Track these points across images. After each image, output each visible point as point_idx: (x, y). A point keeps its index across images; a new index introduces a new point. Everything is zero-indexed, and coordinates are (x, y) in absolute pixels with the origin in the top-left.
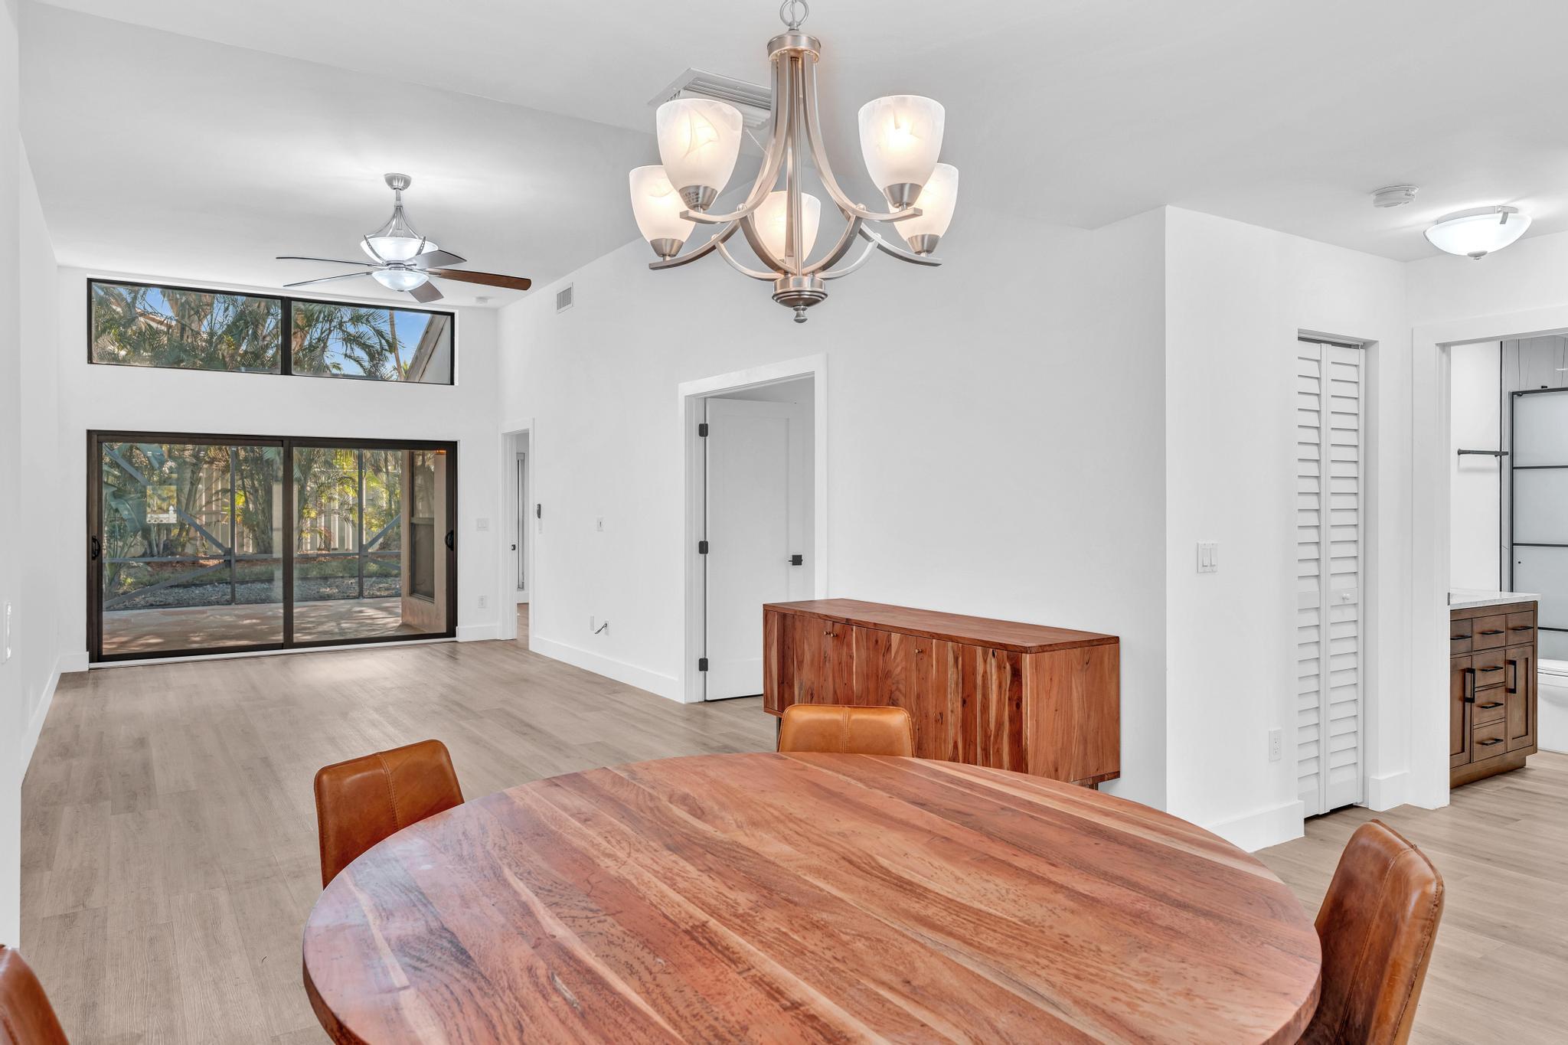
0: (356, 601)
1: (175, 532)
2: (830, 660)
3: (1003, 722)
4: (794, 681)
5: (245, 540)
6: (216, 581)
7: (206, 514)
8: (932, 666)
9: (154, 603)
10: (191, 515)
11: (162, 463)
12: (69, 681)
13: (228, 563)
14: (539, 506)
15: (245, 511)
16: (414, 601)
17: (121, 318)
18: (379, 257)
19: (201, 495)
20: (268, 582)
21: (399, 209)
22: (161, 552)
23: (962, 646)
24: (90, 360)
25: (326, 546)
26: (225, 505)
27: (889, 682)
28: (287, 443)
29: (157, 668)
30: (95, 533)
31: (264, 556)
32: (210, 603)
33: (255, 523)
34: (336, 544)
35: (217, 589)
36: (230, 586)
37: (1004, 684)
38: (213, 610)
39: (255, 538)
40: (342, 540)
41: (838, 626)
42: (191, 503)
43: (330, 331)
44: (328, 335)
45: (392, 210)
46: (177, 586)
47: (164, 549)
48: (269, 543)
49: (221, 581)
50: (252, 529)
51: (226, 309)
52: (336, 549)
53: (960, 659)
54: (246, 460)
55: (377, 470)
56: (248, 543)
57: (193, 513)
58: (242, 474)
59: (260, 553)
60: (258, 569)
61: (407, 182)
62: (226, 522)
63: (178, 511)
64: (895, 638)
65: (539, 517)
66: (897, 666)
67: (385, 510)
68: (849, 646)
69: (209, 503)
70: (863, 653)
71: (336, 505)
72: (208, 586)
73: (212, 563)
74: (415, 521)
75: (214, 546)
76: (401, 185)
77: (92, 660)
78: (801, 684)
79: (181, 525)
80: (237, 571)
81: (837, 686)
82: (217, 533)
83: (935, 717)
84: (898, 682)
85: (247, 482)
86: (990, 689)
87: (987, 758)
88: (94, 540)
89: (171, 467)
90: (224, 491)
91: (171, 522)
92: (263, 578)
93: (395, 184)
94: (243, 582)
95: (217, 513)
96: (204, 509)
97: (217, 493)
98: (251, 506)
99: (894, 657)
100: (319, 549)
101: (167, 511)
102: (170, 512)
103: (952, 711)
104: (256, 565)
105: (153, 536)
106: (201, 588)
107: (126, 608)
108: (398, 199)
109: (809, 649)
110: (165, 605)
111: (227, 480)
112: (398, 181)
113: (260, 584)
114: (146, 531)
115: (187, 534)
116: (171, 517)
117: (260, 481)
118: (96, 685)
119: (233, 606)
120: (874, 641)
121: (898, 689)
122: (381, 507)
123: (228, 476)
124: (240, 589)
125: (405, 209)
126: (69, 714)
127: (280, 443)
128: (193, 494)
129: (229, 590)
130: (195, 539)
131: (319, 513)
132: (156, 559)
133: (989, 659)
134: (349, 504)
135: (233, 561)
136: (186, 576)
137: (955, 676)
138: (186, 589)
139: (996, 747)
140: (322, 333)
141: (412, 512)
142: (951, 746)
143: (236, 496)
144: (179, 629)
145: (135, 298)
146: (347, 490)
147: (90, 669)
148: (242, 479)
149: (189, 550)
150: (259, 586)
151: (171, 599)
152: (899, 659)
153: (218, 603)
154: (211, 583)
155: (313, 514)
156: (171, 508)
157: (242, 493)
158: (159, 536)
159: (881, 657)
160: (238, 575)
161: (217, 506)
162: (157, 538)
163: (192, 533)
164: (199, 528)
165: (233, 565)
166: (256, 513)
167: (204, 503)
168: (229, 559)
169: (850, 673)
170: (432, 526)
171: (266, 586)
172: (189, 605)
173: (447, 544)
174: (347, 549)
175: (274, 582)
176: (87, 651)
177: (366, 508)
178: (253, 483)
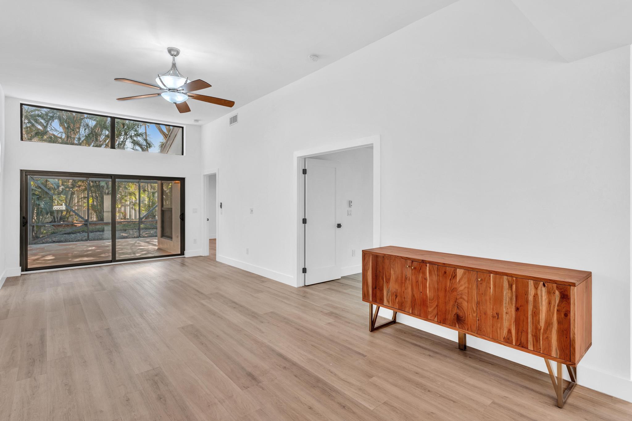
0: (138, 239)
1: (64, 213)
2: (409, 280)
3: (552, 324)
4: (383, 287)
5: (93, 216)
6: (81, 231)
7: (77, 206)
8: (490, 288)
9: (55, 241)
10: (71, 207)
11: (58, 187)
12: (10, 281)
13: (86, 225)
14: (221, 203)
15: (93, 205)
16: (163, 240)
17: (42, 132)
18: (165, 86)
19: (75, 199)
20: (102, 232)
21: (174, 65)
22: (59, 221)
23: (516, 279)
24: (22, 139)
25: (124, 217)
26: (84, 203)
27: (455, 293)
28: (114, 177)
29: (54, 274)
30: (24, 215)
31: (101, 222)
32: (78, 241)
33: (97, 209)
34: (128, 217)
35: (82, 235)
36: (87, 233)
37: (553, 302)
38: (80, 243)
39: (97, 215)
40: (130, 216)
41: (415, 264)
42: (71, 202)
43: (127, 139)
44: (126, 140)
45: (171, 65)
46: (65, 234)
47: (60, 219)
48: (102, 217)
49: (83, 231)
50: (95, 212)
51: (85, 130)
52: (128, 219)
53: (514, 286)
54: (93, 186)
55: (144, 191)
56: (94, 217)
57: (72, 206)
58: (92, 191)
59: (99, 221)
60: (98, 227)
61: (178, 53)
62: (85, 209)
63: (66, 205)
64: (460, 272)
65: (221, 208)
66: (461, 286)
67: (147, 205)
68: (424, 273)
69: (78, 202)
70: (435, 278)
71: (128, 203)
72: (78, 234)
73: (80, 225)
74: (163, 209)
75: (80, 219)
76: (175, 53)
77: (22, 271)
78: (388, 290)
79: (67, 210)
80: (90, 227)
81: (415, 293)
82: (81, 214)
83: (493, 315)
84: (461, 294)
85: (94, 195)
86: (540, 304)
87: (537, 341)
88: (24, 218)
89: (63, 188)
90: (85, 198)
91: (63, 209)
92: (101, 230)
93: (173, 52)
94: (91, 232)
95: (81, 206)
96: (76, 204)
97: (81, 198)
98: (95, 203)
99: (459, 281)
100: (122, 219)
101: (62, 205)
102: (63, 205)
103: (507, 313)
104: (97, 225)
105: (55, 214)
106: (75, 235)
107: (43, 243)
108: (174, 60)
109: (395, 274)
110: (60, 241)
111: (86, 194)
112: (174, 52)
113: (99, 232)
114: (52, 213)
115: (69, 214)
116: (63, 207)
117: (98, 194)
118: (23, 283)
119: (88, 242)
120: (443, 272)
121: (461, 298)
122: (145, 204)
123: (86, 192)
124: (91, 235)
125: (177, 65)
126: (6, 302)
127: (110, 177)
128: (72, 199)
129: (87, 235)
130: (72, 215)
131: (122, 206)
132: (56, 224)
133: (539, 288)
134: (133, 203)
135: (88, 224)
136: (68, 230)
137: (509, 295)
138: (68, 235)
139: (546, 336)
140: (124, 140)
141: (162, 205)
142: (505, 332)
143: (90, 200)
144: (65, 252)
145: (47, 124)
147: (21, 275)
148: (92, 193)
149: (70, 219)
150: (98, 233)
151: (62, 239)
152: (462, 283)
153: (82, 240)
154: (79, 232)
155: (120, 206)
156: (64, 204)
157: (91, 198)
158: (58, 215)
159: (449, 281)
160: (90, 229)
161: (81, 203)
162: (57, 215)
163: (72, 213)
164: (74, 211)
165: (88, 226)
166: (97, 206)
167: (76, 202)
168: (86, 223)
169: (425, 287)
170: (171, 211)
171: (101, 233)
172: (70, 242)
173: (181, 218)
174: (132, 219)
175: (105, 232)
176: (20, 266)
177: (141, 205)
178: (96, 195)
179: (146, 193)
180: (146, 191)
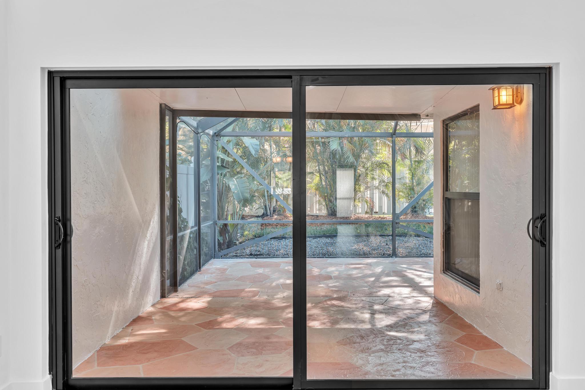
0: (390, 259)
20: (334, 239)
25: (370, 210)
34: (376, 209)
39: (326, 205)
40: (381, 207)
52: (377, 213)
55: (404, 157)
56: (321, 208)
58: (318, 162)
71: (376, 183)
74: (448, 195)
85: (321, 167)
92: (328, 234)
98: (323, 183)
100: (366, 213)
107: (236, 256)
117: (329, 167)
131: (367, 188)
134: (384, 182)
136: (280, 231)
141: (446, 187)
146: (384, 173)
151: (265, 250)
155: (362, 190)
166: (327, 188)
172: (273, 256)
173: (534, 238)
174: (384, 213)
175: (338, 237)
176: (50, 374)
177: (397, 185)
178: (324, 168)
179: (407, 162)
180: (407, 158)
